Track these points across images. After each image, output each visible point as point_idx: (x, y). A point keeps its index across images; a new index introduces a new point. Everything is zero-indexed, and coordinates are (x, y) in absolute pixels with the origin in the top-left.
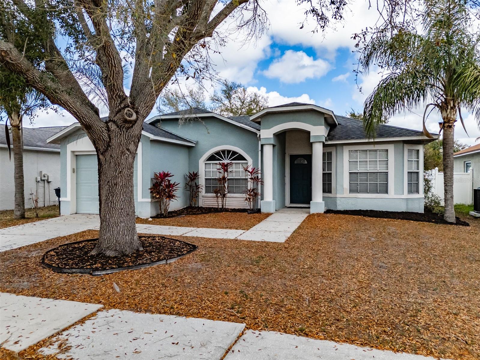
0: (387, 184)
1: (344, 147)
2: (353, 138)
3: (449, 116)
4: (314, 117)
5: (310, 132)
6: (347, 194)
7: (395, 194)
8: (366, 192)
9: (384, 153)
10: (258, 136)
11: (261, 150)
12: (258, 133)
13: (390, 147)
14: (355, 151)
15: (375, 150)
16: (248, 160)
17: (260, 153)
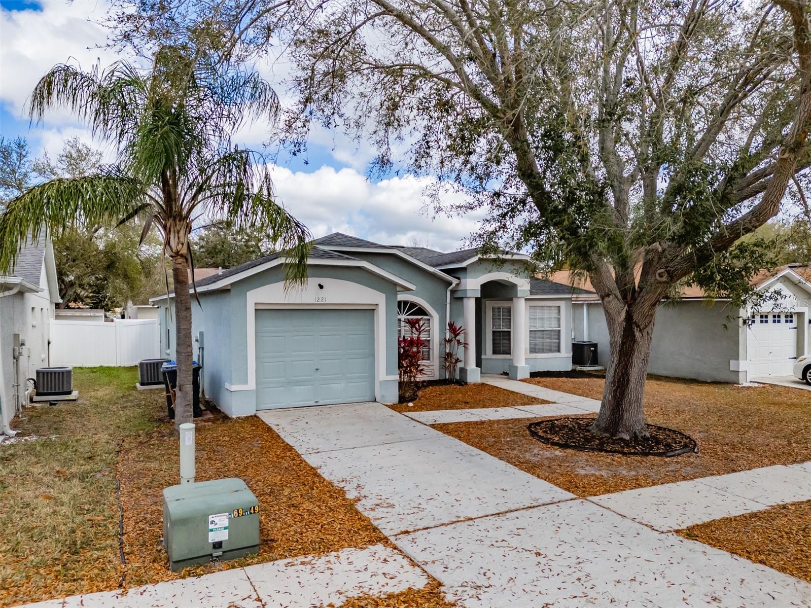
0: (560, 343)
5: (517, 285)
6: (527, 355)
7: (566, 352)
8: (543, 351)
9: (556, 310)
10: (454, 285)
11: (450, 303)
12: (455, 282)
13: (562, 304)
14: (535, 307)
15: (550, 307)
16: (431, 316)
17: (448, 306)
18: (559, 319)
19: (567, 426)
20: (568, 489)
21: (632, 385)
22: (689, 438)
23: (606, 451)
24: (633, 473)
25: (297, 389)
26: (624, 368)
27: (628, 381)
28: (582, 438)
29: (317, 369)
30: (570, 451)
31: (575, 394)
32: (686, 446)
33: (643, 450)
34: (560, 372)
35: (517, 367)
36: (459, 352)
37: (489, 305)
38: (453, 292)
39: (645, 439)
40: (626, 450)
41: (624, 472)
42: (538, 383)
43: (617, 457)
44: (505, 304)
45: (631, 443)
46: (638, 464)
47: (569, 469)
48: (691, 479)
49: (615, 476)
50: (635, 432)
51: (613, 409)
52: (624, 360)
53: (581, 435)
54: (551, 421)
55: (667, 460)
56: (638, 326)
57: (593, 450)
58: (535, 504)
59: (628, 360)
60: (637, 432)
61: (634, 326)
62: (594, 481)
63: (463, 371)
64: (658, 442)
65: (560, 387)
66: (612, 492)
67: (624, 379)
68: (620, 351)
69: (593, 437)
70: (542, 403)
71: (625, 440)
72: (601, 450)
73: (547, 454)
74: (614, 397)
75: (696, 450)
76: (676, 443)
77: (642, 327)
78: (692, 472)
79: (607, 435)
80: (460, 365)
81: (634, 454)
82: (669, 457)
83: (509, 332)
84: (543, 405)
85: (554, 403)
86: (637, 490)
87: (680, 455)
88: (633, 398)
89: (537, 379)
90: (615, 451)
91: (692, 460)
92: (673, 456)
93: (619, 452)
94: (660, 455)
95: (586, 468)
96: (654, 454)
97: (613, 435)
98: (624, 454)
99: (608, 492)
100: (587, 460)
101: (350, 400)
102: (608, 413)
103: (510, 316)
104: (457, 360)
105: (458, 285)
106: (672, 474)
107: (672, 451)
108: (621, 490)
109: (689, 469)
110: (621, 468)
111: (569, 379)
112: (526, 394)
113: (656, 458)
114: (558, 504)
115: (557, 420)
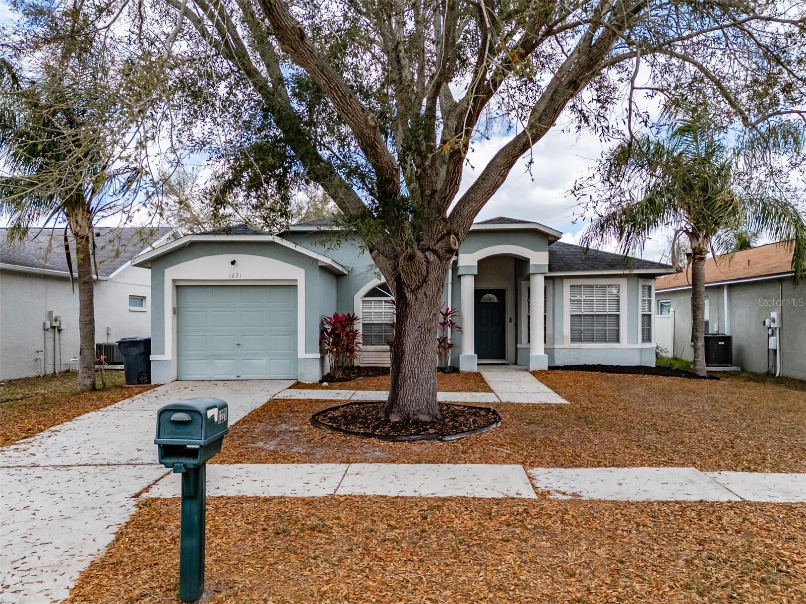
0: (618, 330)
1: (565, 280)
2: (577, 269)
3: (701, 246)
4: (536, 240)
5: (529, 259)
6: (568, 344)
7: (629, 342)
8: (592, 340)
9: (614, 289)
13: (622, 282)
14: (578, 287)
18: (618, 301)
21: (407, 357)
26: (397, 337)
27: (403, 352)
29: (238, 345)
35: (530, 356)
37: (524, 285)
50: (409, 414)
51: (393, 386)
56: (408, 286)
58: (121, 463)
59: (401, 327)
61: (404, 286)
67: (399, 350)
85: (492, 392)
88: (408, 373)
101: (272, 377)
104: (451, 346)
112: (491, 383)
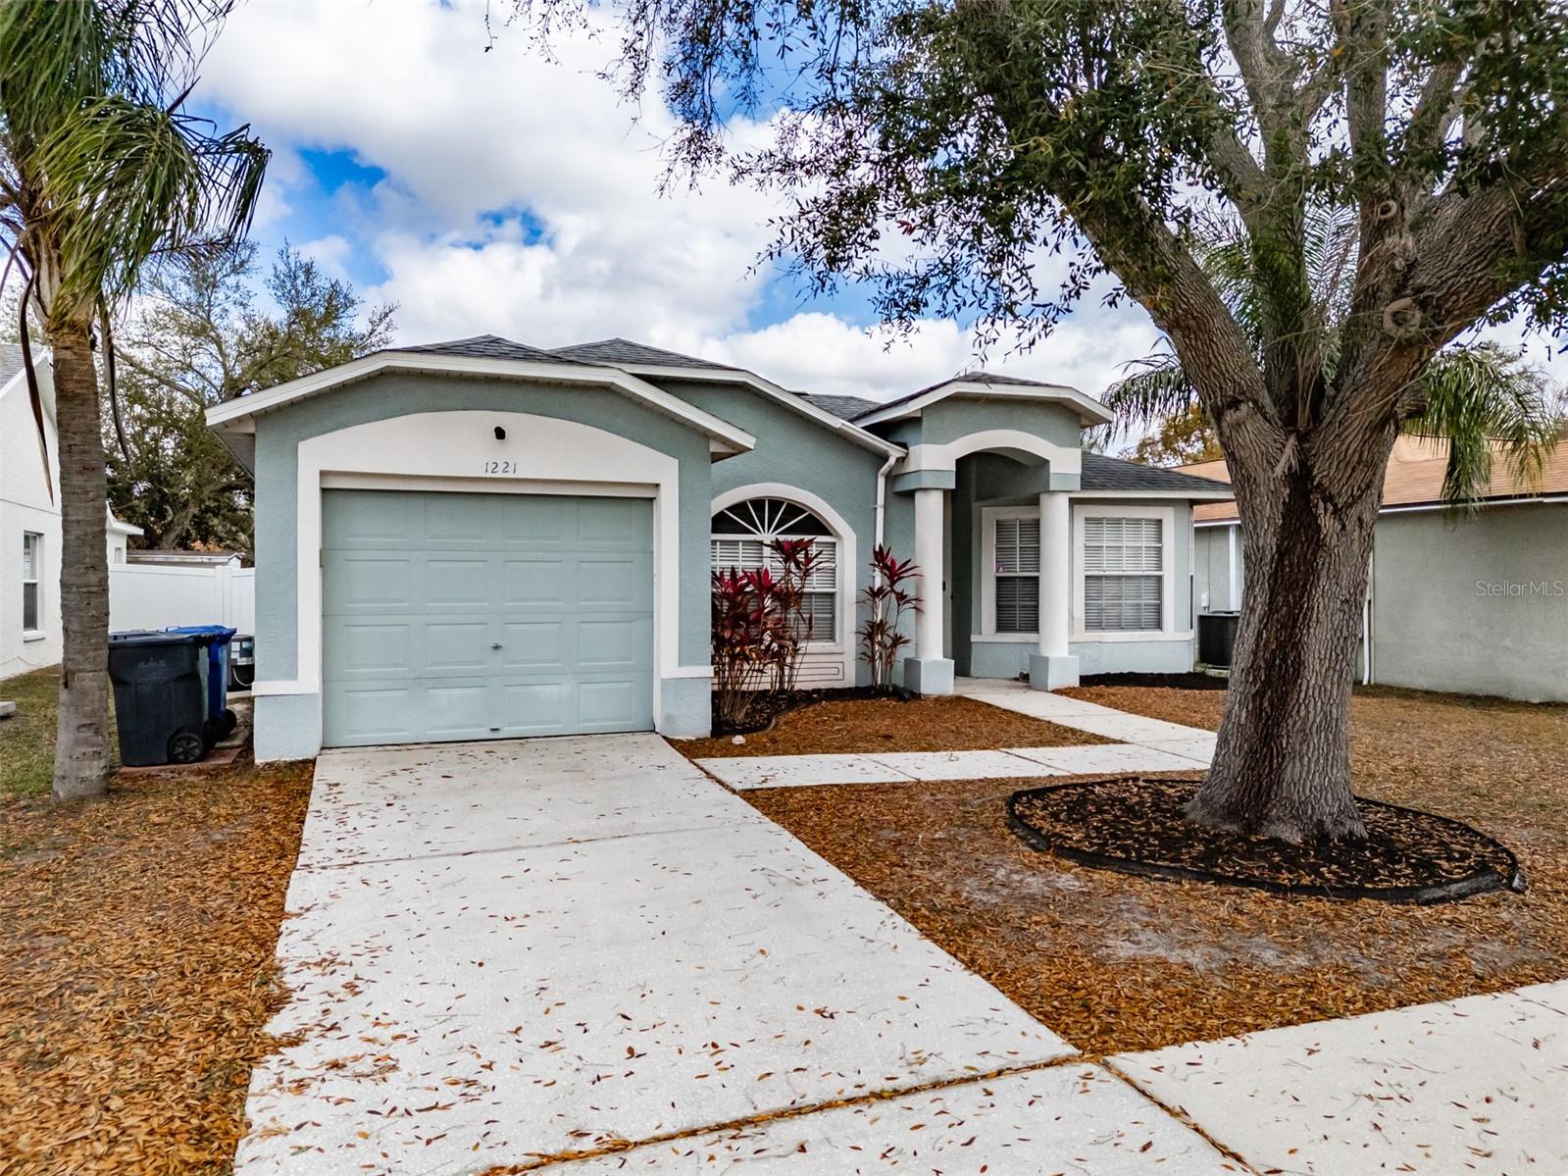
0: (1161, 605)
1: (1076, 508)
4: (1060, 424)
5: (1049, 462)
6: (1080, 634)
7: (1172, 630)
8: (1118, 625)
9: (1153, 528)
10: (892, 461)
11: (885, 507)
12: (895, 453)
13: (1168, 515)
14: (1098, 521)
15: (1137, 521)
16: (838, 536)
17: (880, 513)
18: (1159, 550)
19: (1123, 801)
20: (1050, 1020)
21: (1311, 677)
22: (1493, 842)
23: (1220, 880)
24: (1301, 960)
25: (443, 695)
26: (1284, 626)
27: (1299, 665)
28: (1155, 835)
29: (497, 647)
30: (1106, 876)
31: (1182, 722)
32: (1483, 868)
33: (1341, 879)
34: (1160, 675)
35: (1047, 660)
36: (903, 622)
37: (989, 516)
38: (891, 478)
39: (1352, 842)
40: (1285, 878)
41: (1269, 955)
42: (1097, 699)
43: (1254, 901)
44: (1024, 514)
45: (1306, 854)
46: (1322, 928)
47: (1081, 938)
48: (1506, 987)
49: (1235, 969)
50: (1321, 822)
51: (1252, 751)
52: (1286, 602)
53: (1155, 828)
54: (1083, 786)
55: (1422, 913)
56: (1328, 499)
57: (1179, 873)
58: (905, 1081)
59: (1298, 603)
60: (1328, 821)
61: (1315, 497)
62: (1156, 986)
63: (912, 666)
64: (1392, 855)
65: (1149, 707)
66: (1213, 1036)
67: (1284, 660)
68: (1274, 576)
69: (1190, 834)
70: (1086, 742)
71: (1288, 845)
72: (1202, 876)
73: (1035, 884)
74: (1256, 714)
75: (1516, 883)
76: (1449, 859)
77: (1341, 502)
78: (1507, 962)
79: (1234, 828)
80: (903, 653)
81: (1312, 891)
82: (1428, 903)
83: (1036, 579)
84: (1088, 747)
85: (1122, 742)
86: (1305, 1029)
87: (1461, 896)
88: (1315, 717)
89: (1094, 689)
90: (1250, 882)
91: (1505, 916)
92: (1442, 900)
93: (1261, 884)
94: (1397, 896)
95: (1142, 937)
96: (1380, 895)
97: (1251, 828)
98: (1276, 889)
99: (1198, 1034)
100: (1152, 909)
101: (582, 727)
102: (1238, 762)
103: (1038, 541)
104: (898, 641)
105: (901, 460)
106: (1439, 966)
107: (1438, 884)
108: (1249, 1028)
109: (1497, 947)
110: (1261, 940)
111: (1177, 690)
112: (1056, 720)
113: (1385, 906)
114: (990, 1085)
115: (1101, 784)
